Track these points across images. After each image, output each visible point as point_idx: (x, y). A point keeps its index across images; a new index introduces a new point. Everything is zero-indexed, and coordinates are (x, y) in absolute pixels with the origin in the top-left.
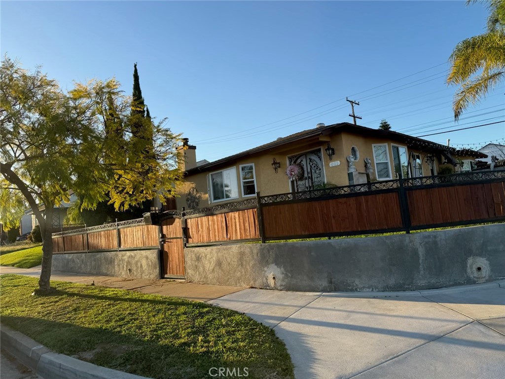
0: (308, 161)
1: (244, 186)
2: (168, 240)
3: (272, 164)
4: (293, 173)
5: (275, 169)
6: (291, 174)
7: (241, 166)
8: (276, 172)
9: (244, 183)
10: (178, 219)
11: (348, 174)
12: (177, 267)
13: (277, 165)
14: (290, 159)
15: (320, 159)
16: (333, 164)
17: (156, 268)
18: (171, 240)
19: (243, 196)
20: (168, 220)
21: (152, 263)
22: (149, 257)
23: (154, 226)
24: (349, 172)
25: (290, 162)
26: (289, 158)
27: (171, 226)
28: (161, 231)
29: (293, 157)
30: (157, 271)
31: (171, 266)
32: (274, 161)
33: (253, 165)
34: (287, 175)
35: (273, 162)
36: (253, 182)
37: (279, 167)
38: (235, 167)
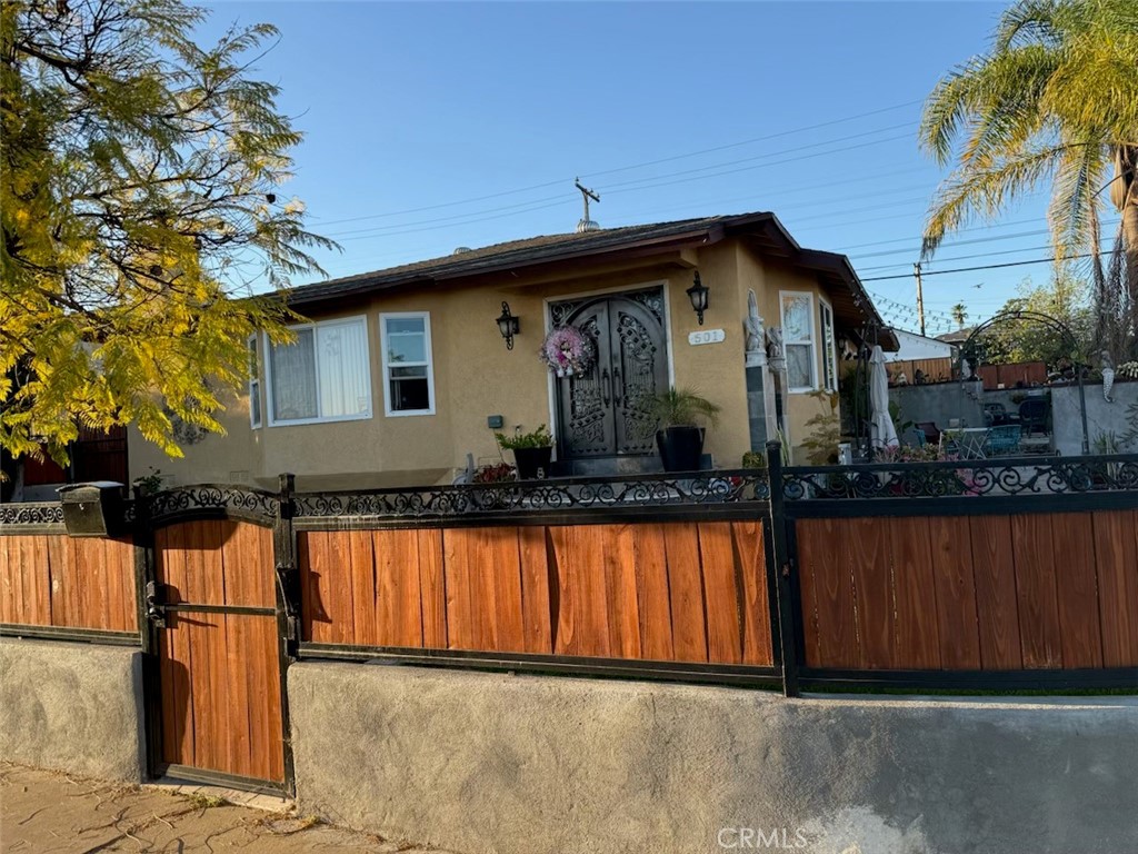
0: (616, 321)
1: (392, 382)
2: (191, 616)
3: (499, 321)
4: (568, 355)
5: (508, 336)
6: (562, 358)
7: (383, 317)
8: (510, 346)
9: (394, 371)
10: (253, 529)
11: (747, 370)
12: (236, 741)
13: (512, 325)
14: (556, 309)
15: (659, 320)
16: (697, 337)
17: (122, 733)
18: (210, 618)
19: (389, 413)
20: (196, 524)
21: (100, 706)
22: (83, 679)
23: (111, 543)
24: (751, 364)
25: (556, 324)
26: (552, 306)
27: (209, 553)
28: (151, 569)
29: (565, 305)
30: (129, 745)
31: (203, 732)
32: (505, 312)
33: (426, 316)
34: (545, 357)
35: (500, 315)
36: (423, 369)
37: (517, 331)
38: (364, 317)
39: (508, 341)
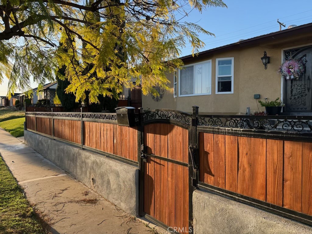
1: (219, 82)
2: (155, 160)
3: (262, 58)
4: (292, 71)
5: (265, 64)
6: (289, 72)
7: (217, 60)
8: (266, 68)
9: (219, 78)
13: (267, 60)
14: (287, 54)
18: (162, 162)
19: (217, 93)
25: (286, 59)
26: (285, 52)
29: (292, 51)
31: (157, 206)
32: (265, 55)
33: (232, 59)
34: (281, 71)
35: (263, 56)
36: (230, 78)
37: (269, 62)
38: (211, 61)
39: (265, 66)
